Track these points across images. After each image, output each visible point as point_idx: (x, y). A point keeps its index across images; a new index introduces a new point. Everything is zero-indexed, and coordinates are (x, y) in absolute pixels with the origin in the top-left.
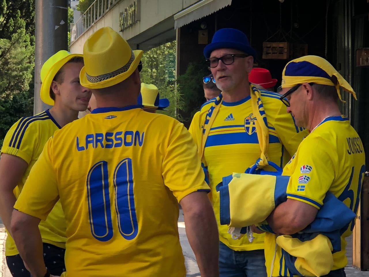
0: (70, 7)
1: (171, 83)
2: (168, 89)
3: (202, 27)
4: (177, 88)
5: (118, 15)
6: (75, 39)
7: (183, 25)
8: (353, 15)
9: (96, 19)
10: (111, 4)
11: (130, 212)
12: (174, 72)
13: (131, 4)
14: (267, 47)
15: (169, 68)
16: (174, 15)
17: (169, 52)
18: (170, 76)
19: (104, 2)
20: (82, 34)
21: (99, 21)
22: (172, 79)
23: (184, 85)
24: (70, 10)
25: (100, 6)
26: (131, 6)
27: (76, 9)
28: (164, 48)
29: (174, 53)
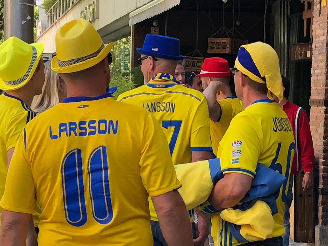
0: (36, 6)
1: (126, 74)
2: (123, 79)
3: (154, 24)
4: (132, 78)
5: (79, 12)
6: (40, 34)
7: (137, 23)
8: (289, 14)
9: (59, 16)
10: (73, 3)
11: (105, 197)
12: (128, 64)
13: (90, 3)
14: (212, 43)
15: (124, 61)
16: (129, 13)
17: (124, 47)
18: (125, 68)
19: (66, 1)
20: (46, 30)
21: (62, 18)
22: (127, 71)
23: (138, 76)
24: (36, 9)
25: (63, 4)
26: (91, 5)
27: (41, 7)
28: (120, 43)
29: (128, 47)
